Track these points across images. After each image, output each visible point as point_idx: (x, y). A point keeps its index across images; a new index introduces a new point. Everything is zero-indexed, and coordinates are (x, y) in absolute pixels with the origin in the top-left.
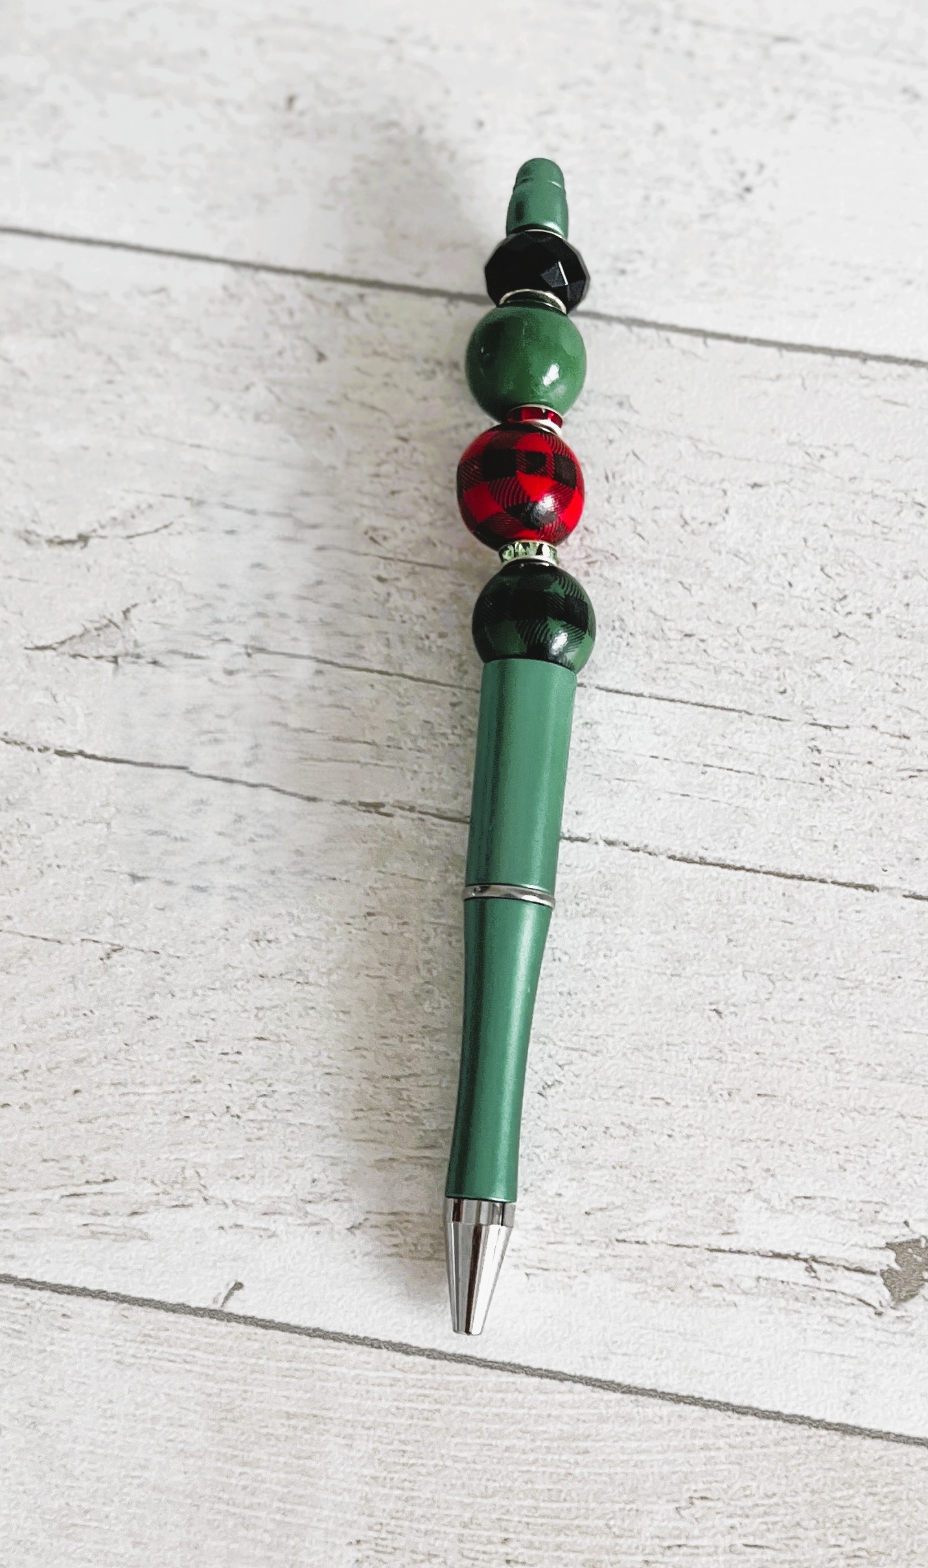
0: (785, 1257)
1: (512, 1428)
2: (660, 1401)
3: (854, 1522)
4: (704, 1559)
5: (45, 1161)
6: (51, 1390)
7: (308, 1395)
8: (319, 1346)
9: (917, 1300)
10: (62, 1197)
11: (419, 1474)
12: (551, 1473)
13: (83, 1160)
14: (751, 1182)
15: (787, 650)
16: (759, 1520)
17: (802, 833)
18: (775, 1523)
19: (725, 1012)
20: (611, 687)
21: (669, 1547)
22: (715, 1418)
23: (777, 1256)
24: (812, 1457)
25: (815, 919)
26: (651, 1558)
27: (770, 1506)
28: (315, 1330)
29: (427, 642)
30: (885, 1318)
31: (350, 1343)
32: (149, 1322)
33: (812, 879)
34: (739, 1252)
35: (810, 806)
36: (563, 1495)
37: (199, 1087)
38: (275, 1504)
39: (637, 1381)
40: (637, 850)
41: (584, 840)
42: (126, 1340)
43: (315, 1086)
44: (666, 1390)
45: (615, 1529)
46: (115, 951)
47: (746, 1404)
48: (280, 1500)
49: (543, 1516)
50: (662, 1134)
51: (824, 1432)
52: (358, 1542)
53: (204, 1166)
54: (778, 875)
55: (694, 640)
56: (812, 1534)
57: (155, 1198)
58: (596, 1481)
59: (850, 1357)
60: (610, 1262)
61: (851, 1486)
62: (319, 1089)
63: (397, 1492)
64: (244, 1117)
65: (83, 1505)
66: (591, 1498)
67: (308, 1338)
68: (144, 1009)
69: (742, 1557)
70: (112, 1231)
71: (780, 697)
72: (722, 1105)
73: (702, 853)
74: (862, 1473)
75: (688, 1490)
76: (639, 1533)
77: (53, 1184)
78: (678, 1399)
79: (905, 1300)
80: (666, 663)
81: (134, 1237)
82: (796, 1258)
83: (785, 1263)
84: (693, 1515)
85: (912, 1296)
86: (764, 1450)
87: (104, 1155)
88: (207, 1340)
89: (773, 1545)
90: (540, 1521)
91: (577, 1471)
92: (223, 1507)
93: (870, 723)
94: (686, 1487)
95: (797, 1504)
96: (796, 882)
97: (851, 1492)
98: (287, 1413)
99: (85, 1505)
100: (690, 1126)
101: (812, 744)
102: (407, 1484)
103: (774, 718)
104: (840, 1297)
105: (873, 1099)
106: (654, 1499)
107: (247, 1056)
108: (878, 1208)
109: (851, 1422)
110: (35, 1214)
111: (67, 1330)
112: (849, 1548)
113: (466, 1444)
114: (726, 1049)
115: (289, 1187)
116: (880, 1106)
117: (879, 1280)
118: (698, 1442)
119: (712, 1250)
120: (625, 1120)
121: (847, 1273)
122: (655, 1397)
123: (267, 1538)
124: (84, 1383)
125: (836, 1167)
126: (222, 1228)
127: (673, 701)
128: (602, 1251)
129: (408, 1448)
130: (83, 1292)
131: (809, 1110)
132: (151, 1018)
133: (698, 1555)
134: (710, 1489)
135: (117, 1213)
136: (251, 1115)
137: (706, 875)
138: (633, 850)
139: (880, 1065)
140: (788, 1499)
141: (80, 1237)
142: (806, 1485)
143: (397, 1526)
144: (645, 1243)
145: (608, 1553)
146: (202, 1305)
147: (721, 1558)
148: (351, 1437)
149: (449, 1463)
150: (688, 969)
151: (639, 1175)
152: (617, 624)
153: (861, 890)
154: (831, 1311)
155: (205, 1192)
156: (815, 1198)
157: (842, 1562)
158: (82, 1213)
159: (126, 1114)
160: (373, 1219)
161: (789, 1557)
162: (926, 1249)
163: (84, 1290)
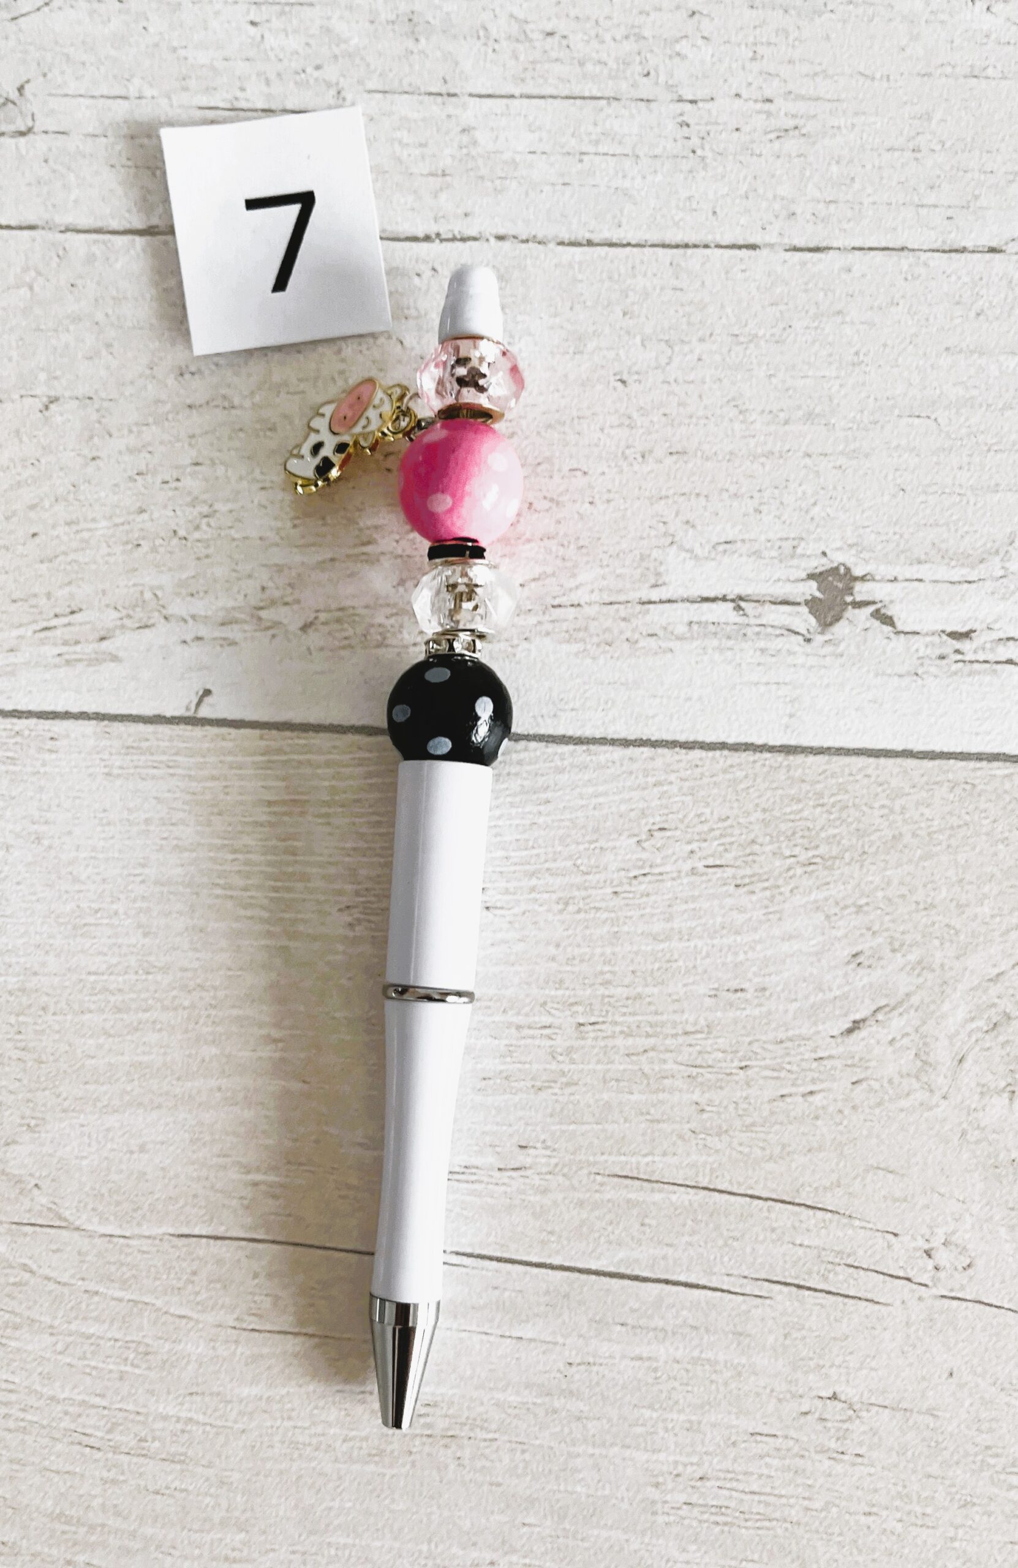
0: (714, 600)
2: (611, 748)
3: (806, 833)
4: (669, 884)
5: (14, 601)
6: (50, 807)
8: (288, 738)
9: (843, 623)
10: (35, 632)
12: (517, 825)
13: (49, 596)
14: (673, 536)
15: (646, 35)
16: (716, 843)
17: (681, 205)
18: (732, 843)
19: (630, 380)
20: (484, 92)
21: (635, 877)
22: (663, 756)
23: (706, 600)
24: (759, 780)
25: (703, 283)
26: (618, 889)
27: (725, 828)
28: (283, 724)
29: (303, 75)
30: (814, 644)
32: (129, 735)
33: (695, 246)
34: (669, 601)
35: (686, 179)
36: (531, 844)
37: (145, 516)
38: (268, 885)
39: (588, 732)
40: (527, 241)
41: (475, 239)
42: (111, 754)
43: (253, 502)
44: (616, 736)
45: (582, 868)
46: (51, 402)
47: (691, 739)
50: (583, 502)
51: (768, 755)
52: (348, 907)
53: (161, 587)
54: (664, 246)
55: (557, 37)
56: (768, 848)
57: (119, 623)
58: (559, 828)
59: (786, 684)
60: (549, 627)
61: (799, 801)
62: (256, 503)
64: (191, 538)
65: (93, 905)
66: (557, 842)
67: (277, 731)
68: (86, 452)
69: (704, 878)
70: (84, 657)
71: (645, 79)
72: (636, 467)
73: (588, 236)
74: (808, 788)
75: (646, 824)
76: (605, 868)
77: (25, 621)
78: (626, 743)
79: (831, 624)
80: (532, 62)
81: (105, 661)
82: (724, 599)
83: (713, 606)
84: (654, 846)
85: (838, 620)
86: (715, 779)
87: (67, 590)
88: (185, 745)
89: (732, 863)
90: (513, 868)
91: (541, 820)
92: (219, 891)
93: (733, 92)
94: (644, 822)
95: (751, 823)
96: (681, 251)
97: (800, 806)
98: (268, 802)
99: (95, 906)
101: (680, 119)
103: (642, 100)
104: (769, 630)
105: (779, 444)
106: (615, 836)
107: (188, 482)
108: (795, 543)
109: (793, 742)
110: (12, 650)
111: (57, 752)
112: (804, 856)
114: (635, 415)
115: (241, 598)
116: (787, 447)
117: (804, 610)
118: (651, 780)
119: (644, 603)
120: (547, 494)
121: (773, 607)
122: (605, 744)
124: (79, 798)
125: (751, 510)
126: (185, 642)
127: (543, 97)
128: (541, 618)
130: (67, 715)
131: (719, 461)
132: (94, 459)
133: (662, 881)
134: (667, 821)
135: (87, 641)
136: (197, 535)
137: (595, 255)
138: (523, 241)
139: (782, 410)
140: (741, 820)
141: (56, 666)
142: (757, 805)
143: (382, 890)
144: (579, 605)
145: (579, 889)
146: (177, 713)
147: (685, 881)
148: (328, 815)
150: (589, 346)
151: (566, 543)
152: (482, 33)
153: (744, 251)
154: (762, 644)
155: (164, 612)
156: (735, 542)
157: (799, 871)
158: (55, 644)
159: (83, 549)
160: (323, 617)
161: (748, 872)
162: (845, 575)
163: (67, 713)
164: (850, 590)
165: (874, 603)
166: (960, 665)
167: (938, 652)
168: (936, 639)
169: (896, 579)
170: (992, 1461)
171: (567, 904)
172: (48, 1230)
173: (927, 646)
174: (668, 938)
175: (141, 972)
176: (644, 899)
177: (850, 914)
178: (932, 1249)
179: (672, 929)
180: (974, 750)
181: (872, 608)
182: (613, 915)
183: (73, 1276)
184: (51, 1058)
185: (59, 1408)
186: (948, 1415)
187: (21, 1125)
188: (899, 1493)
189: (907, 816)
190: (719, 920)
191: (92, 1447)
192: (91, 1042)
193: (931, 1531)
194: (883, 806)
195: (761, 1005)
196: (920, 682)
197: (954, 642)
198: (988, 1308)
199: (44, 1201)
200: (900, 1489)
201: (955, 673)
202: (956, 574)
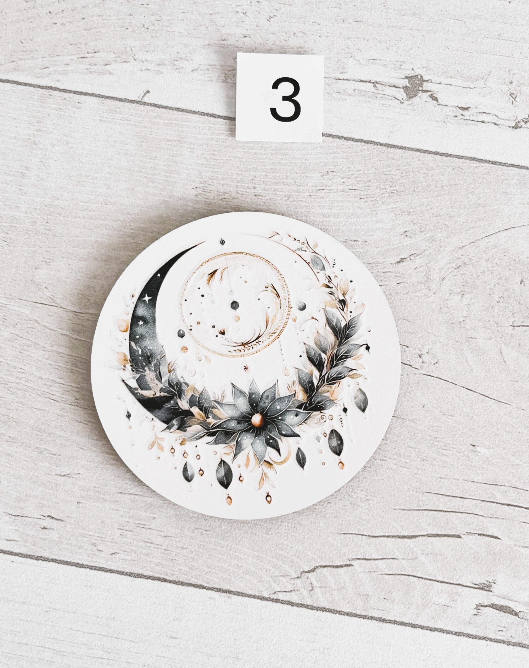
0: (365, 82)
1: (257, 145)
3: (391, 180)
4: (333, 194)
5: (71, 45)
6: (74, 130)
7: (176, 133)
8: (180, 115)
9: (417, 98)
10: (78, 58)
11: (220, 162)
12: (272, 163)
13: (86, 44)
14: (352, 54)
16: (354, 180)
18: (361, 181)
21: (319, 190)
22: (337, 142)
23: (362, 81)
24: (375, 156)
26: (312, 194)
27: (359, 174)
28: (178, 109)
30: (404, 104)
31: (192, 114)
32: (112, 105)
34: (347, 80)
36: (277, 171)
37: (132, 17)
38: (163, 174)
42: (103, 112)
43: (178, 17)
45: (298, 183)
47: (349, 136)
48: (165, 172)
49: (270, 179)
50: (317, 35)
51: (380, 147)
52: (196, 188)
53: (134, 47)
56: (375, 185)
57: (114, 59)
58: (290, 166)
59: (391, 119)
61: (390, 167)
62: (180, 18)
63: (211, 169)
64: (150, 29)
65: (87, 174)
66: (288, 172)
67: (175, 112)
69: (347, 193)
70: (98, 71)
72: (340, 25)
74: (395, 162)
75: (326, 169)
76: (307, 185)
77: (74, 53)
79: (412, 97)
81: (106, 74)
82: (370, 82)
83: (365, 84)
84: (328, 178)
85: (415, 96)
86: (356, 154)
87: (94, 43)
88: (136, 112)
89: (360, 189)
90: (268, 180)
91: (283, 162)
92: (142, 174)
94: (325, 167)
95: (369, 173)
97: (390, 169)
98: (168, 140)
99: (88, 174)
100: (328, 33)
102: (215, 166)
104: (387, 96)
105: (400, 23)
106: (313, 171)
107: (151, 5)
108: (401, 63)
109: (391, 143)
110: (67, 65)
111: (80, 108)
112: (389, 189)
113: (239, 152)
114: (342, 4)
115: (168, 55)
116: (402, 25)
117: (402, 90)
118: (331, 151)
119: (336, 79)
120: (302, 30)
121: (389, 88)
123: (160, 186)
124: (87, 128)
125: (385, 48)
126: (141, 70)
129: (216, 153)
130: (87, 94)
131: (375, 27)
133: (330, 193)
134: (335, 168)
135: (100, 65)
136: (153, 28)
139: (403, 10)
140: (365, 172)
141: (85, 73)
142: (373, 166)
143: (211, 182)
145: (295, 192)
146: (134, 99)
147: (339, 194)
148: (193, 148)
149: (232, 159)
154: (383, 102)
155: (135, 57)
156: (377, 60)
157: (387, 195)
158: (86, 65)
159: (103, 27)
160: (202, 67)
161: (366, 193)
162: (420, 78)
163: (87, 93)
164: (421, 85)
165: (431, 91)
166: (463, 120)
167: (454, 114)
168: (454, 109)
169: (441, 83)
170: (436, 443)
171: (289, 198)
172: (49, 306)
173: (450, 111)
174: (329, 216)
175: (103, 204)
176: (322, 199)
177: (405, 215)
178: (422, 354)
179: (332, 213)
180: (464, 155)
181: (430, 93)
182: (308, 204)
183: (57, 327)
184: (60, 235)
185: (43, 382)
186: (420, 423)
187: (42, 261)
188: (397, 453)
189: (434, 178)
190: (351, 211)
191: (54, 400)
192: (78, 230)
193: (407, 469)
194: (424, 173)
195: (364, 248)
196: (445, 125)
197: (461, 111)
198: (442, 381)
199: (48, 294)
200: (397, 451)
201: (461, 123)
202: (465, 84)
